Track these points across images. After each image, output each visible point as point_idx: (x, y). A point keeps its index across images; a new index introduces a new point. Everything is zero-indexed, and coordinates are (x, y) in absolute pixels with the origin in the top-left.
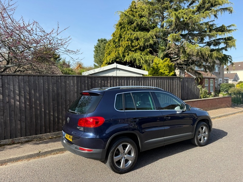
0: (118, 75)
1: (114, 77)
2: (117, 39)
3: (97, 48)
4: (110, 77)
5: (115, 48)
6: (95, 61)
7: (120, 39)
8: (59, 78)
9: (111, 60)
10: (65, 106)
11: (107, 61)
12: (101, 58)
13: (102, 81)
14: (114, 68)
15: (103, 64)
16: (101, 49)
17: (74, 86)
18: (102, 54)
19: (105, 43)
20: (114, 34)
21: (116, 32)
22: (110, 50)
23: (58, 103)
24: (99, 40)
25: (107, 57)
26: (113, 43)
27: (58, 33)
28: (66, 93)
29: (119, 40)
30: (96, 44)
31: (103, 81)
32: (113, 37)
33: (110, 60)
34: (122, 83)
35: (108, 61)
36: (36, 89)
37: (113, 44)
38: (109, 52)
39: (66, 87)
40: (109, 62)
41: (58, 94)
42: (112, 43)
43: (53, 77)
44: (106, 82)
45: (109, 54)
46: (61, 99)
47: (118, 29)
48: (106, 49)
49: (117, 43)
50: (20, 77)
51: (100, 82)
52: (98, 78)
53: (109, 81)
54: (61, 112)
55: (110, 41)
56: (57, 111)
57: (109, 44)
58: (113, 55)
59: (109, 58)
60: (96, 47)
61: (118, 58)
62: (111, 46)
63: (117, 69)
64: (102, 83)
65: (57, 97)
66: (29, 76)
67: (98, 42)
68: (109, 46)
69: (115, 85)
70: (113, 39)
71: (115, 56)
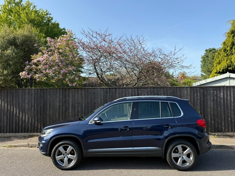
0: (232, 85)
1: (227, 87)
2: (229, 47)
3: (205, 58)
4: (223, 87)
5: (226, 57)
6: (202, 71)
7: (232, 47)
9: (222, 69)
11: (217, 70)
12: (210, 68)
14: (227, 77)
16: (209, 58)
17: (187, 95)
18: (210, 63)
19: (214, 52)
20: (224, 43)
21: (227, 40)
22: (220, 59)
24: (206, 51)
25: (216, 66)
26: (224, 51)
27: (175, 53)
29: (231, 48)
30: (203, 55)
31: (215, 91)
32: (224, 45)
33: (220, 70)
37: (223, 53)
38: (220, 61)
39: (181, 96)
40: (219, 71)
44: (218, 92)
45: (219, 63)
47: (230, 37)
48: (215, 58)
49: (229, 51)
51: (212, 91)
52: (210, 88)
53: (222, 91)
55: (220, 50)
57: (219, 53)
58: (224, 65)
59: (219, 68)
60: (203, 58)
61: (230, 66)
62: (222, 55)
63: (230, 78)
64: (214, 92)
67: (205, 52)
68: (219, 55)
69: (229, 94)
70: (224, 48)
71: (226, 65)
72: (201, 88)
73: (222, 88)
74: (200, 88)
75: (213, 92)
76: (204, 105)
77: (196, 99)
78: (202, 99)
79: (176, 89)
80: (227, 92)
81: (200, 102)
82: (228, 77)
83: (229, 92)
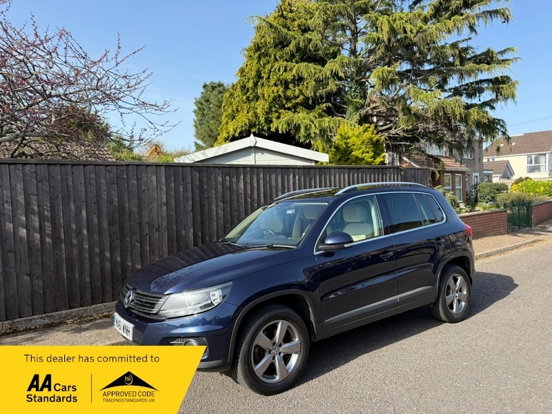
0: (258, 163)
1: (252, 167)
2: (251, 81)
3: (202, 104)
4: (245, 167)
5: (246, 103)
6: (198, 135)
7: (258, 82)
8: (122, 171)
9: (239, 130)
10: (138, 236)
11: (228, 133)
12: (213, 128)
13: (225, 177)
14: (250, 147)
15: (220, 141)
16: (211, 106)
17: (159, 187)
18: (213, 117)
19: (220, 92)
20: (242, 71)
21: (247, 65)
22: (234, 107)
23: (122, 229)
24: (205, 86)
25: (227, 123)
26: (242, 90)
27: (119, 61)
28: (140, 207)
29: (256, 84)
30: (199, 96)
31: (228, 178)
32: (241, 76)
33: (235, 132)
34: (270, 180)
35: (232, 132)
36: (69, 198)
37: (240, 94)
39: (140, 191)
40: (234, 136)
41: (121, 208)
42: (238, 92)
43: (108, 168)
44: (234, 180)
45: (233, 117)
46: (130, 221)
47: (253, 59)
48: (223, 105)
49: (251, 91)
50: (28, 168)
51: (220, 179)
52: (216, 170)
53: (242, 177)
54: (129, 253)
55: (233, 86)
56: (119, 249)
57: (232, 95)
58: (243, 119)
59: (232, 127)
60: (198, 103)
61: (255, 125)
62: (237, 99)
63: (256, 149)
64: (226, 180)
65: (120, 215)
66: (49, 165)
67: (203, 90)
68: (233, 100)
69: (255, 185)
70: (241, 82)
71: (247, 120)
72: (195, 170)
73: (241, 170)
74: (193, 169)
75: (224, 180)
76: (202, 214)
77: (182, 199)
78: (198, 199)
79: (125, 168)
80: (252, 180)
81: (193, 207)
82: (253, 146)
83: (255, 180)
